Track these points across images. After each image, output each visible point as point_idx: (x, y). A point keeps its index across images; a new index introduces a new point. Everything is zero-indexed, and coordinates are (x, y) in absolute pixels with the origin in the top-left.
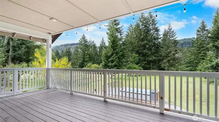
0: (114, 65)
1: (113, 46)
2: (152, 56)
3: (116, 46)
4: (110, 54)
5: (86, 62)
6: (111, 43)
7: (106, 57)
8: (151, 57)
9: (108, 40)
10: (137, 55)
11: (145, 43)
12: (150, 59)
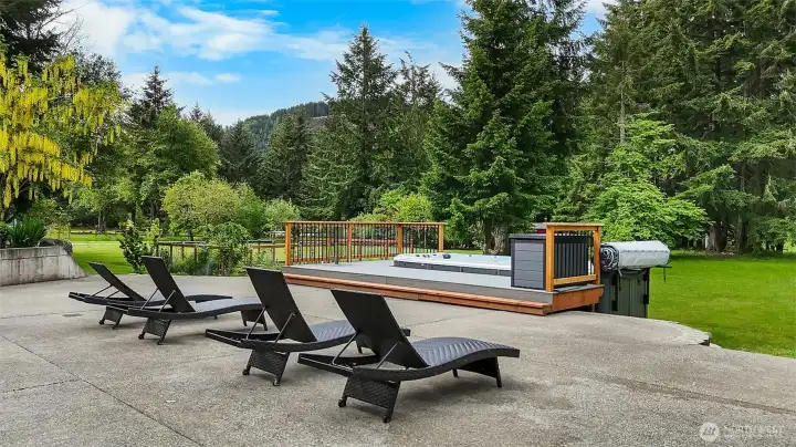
0: (491, 179)
1: (496, 69)
2: (782, 133)
3: (510, 67)
4: (471, 113)
5: (376, 184)
6: (479, 49)
7: (451, 138)
8: (771, 139)
9: (467, 33)
10: (668, 128)
11: (728, 44)
12: (760, 149)
